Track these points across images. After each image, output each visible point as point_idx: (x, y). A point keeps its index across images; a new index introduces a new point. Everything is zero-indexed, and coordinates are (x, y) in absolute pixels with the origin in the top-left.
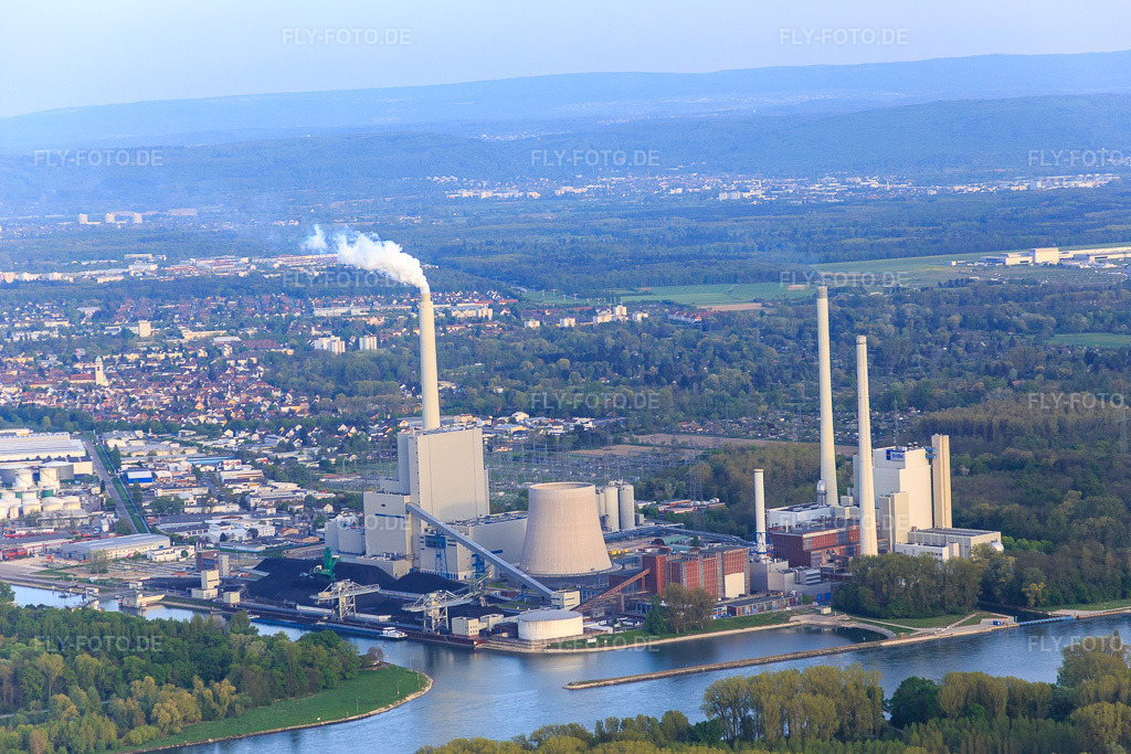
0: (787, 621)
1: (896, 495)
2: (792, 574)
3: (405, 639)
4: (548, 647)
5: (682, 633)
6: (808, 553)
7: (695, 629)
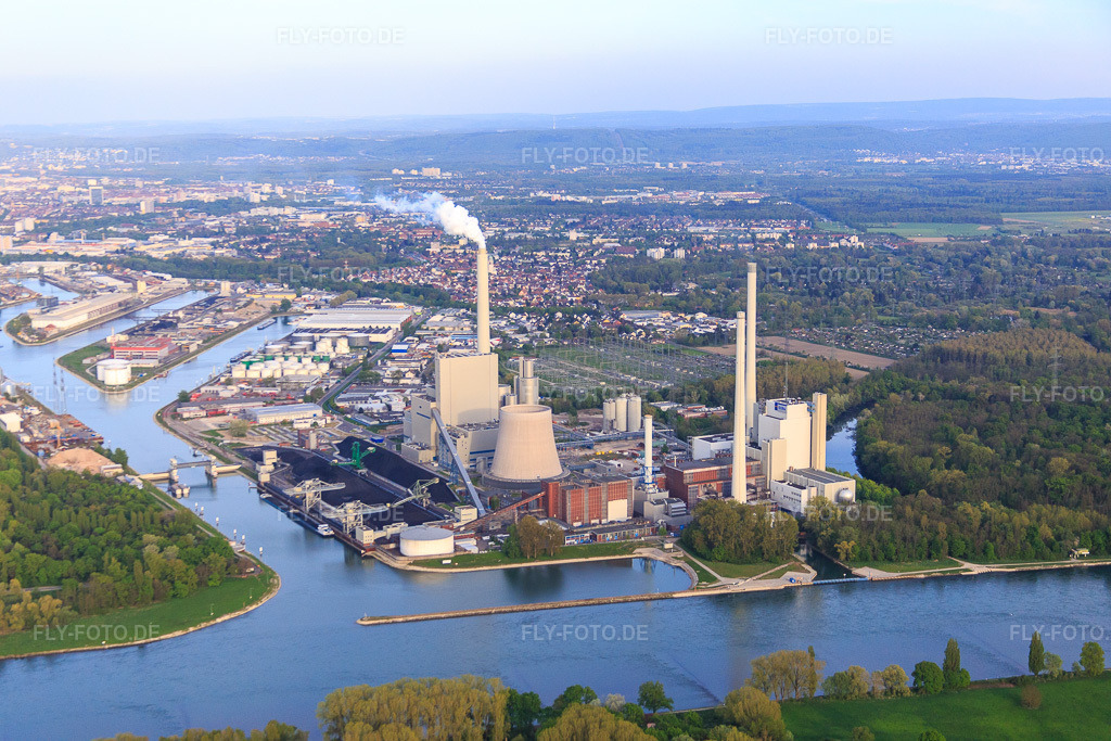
0: (631, 553)
1: (774, 441)
2: (662, 505)
3: (332, 536)
4: (410, 564)
5: (533, 559)
6: (685, 487)
7: (546, 555)
